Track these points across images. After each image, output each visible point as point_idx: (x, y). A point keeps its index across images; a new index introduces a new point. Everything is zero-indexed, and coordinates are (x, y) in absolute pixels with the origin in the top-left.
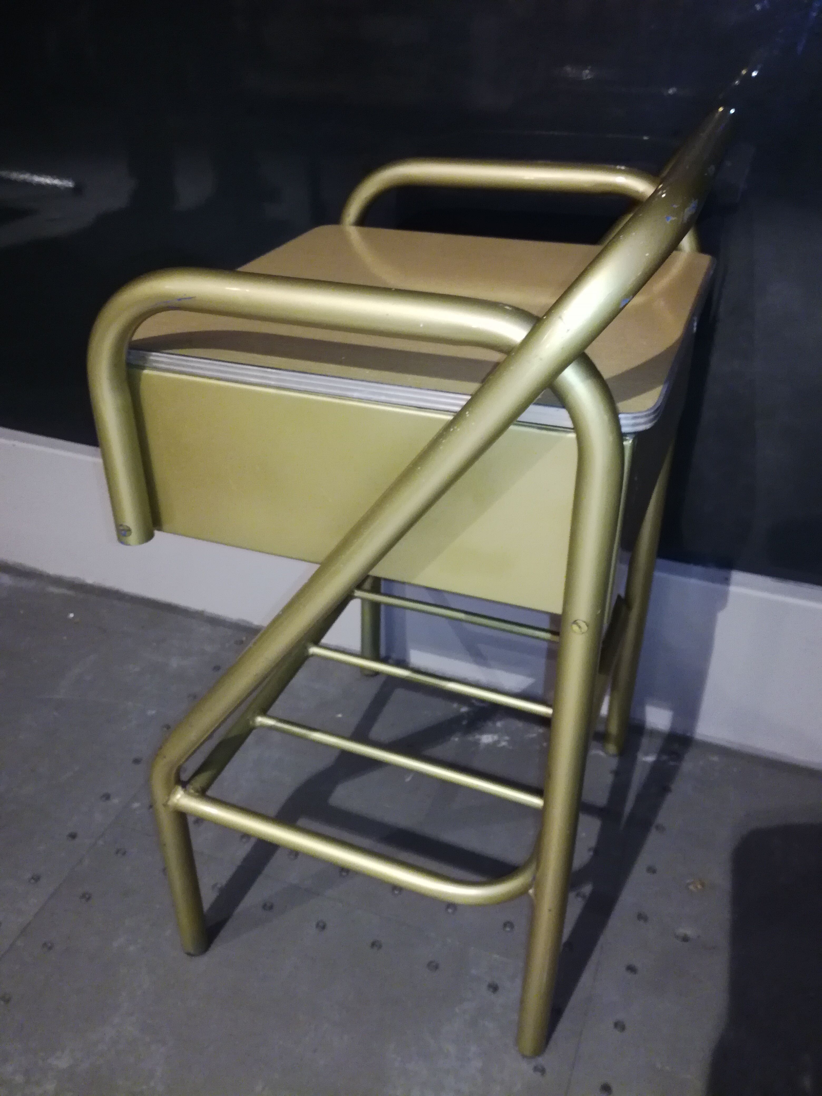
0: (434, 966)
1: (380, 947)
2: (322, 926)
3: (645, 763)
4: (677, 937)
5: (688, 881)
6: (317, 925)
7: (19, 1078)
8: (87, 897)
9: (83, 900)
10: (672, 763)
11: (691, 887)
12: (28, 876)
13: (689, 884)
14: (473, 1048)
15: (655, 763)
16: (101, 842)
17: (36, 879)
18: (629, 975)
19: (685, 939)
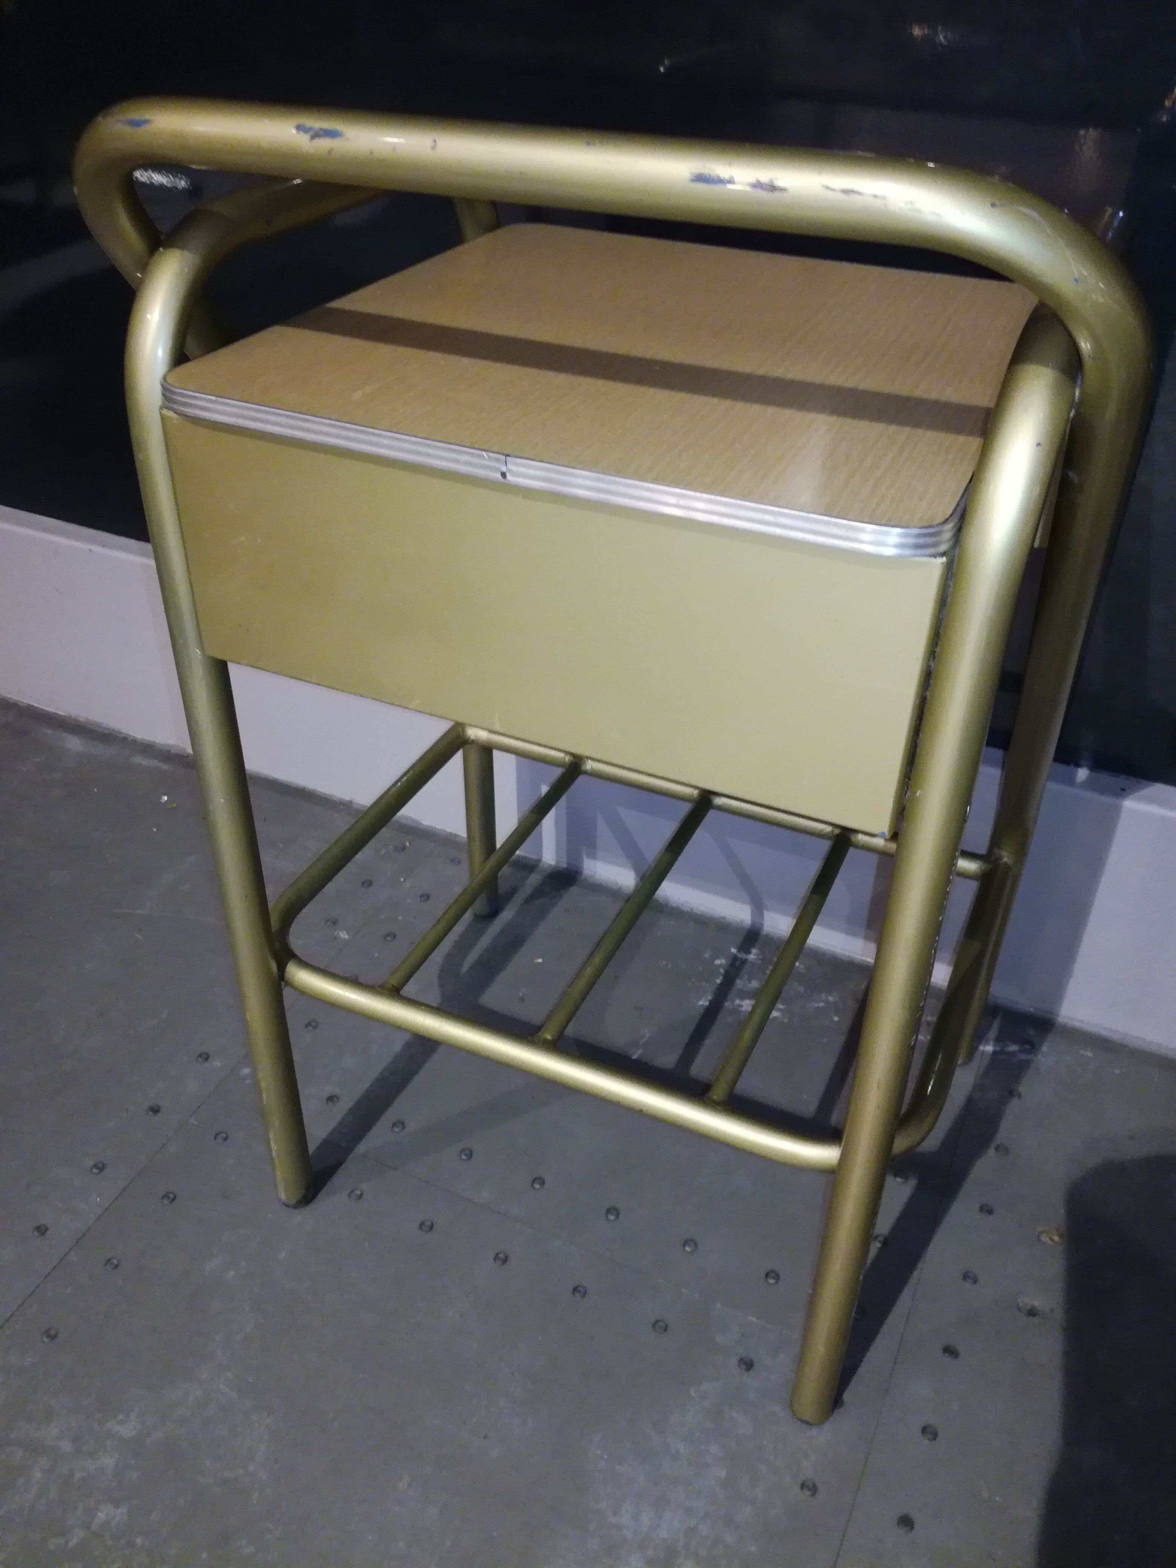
0: (661, 1327)
1: (585, 1294)
2: (503, 1259)
3: (983, 1052)
4: (1019, 1309)
5: (1040, 1229)
6: (496, 1256)
7: (67, 1446)
8: (171, 1197)
9: (166, 1201)
10: (1023, 1057)
11: (1044, 1238)
12: (90, 1163)
13: (1041, 1233)
14: (714, 1449)
15: (995, 1053)
16: (192, 1121)
17: (101, 1167)
18: (947, 1359)
19: (1032, 1312)
